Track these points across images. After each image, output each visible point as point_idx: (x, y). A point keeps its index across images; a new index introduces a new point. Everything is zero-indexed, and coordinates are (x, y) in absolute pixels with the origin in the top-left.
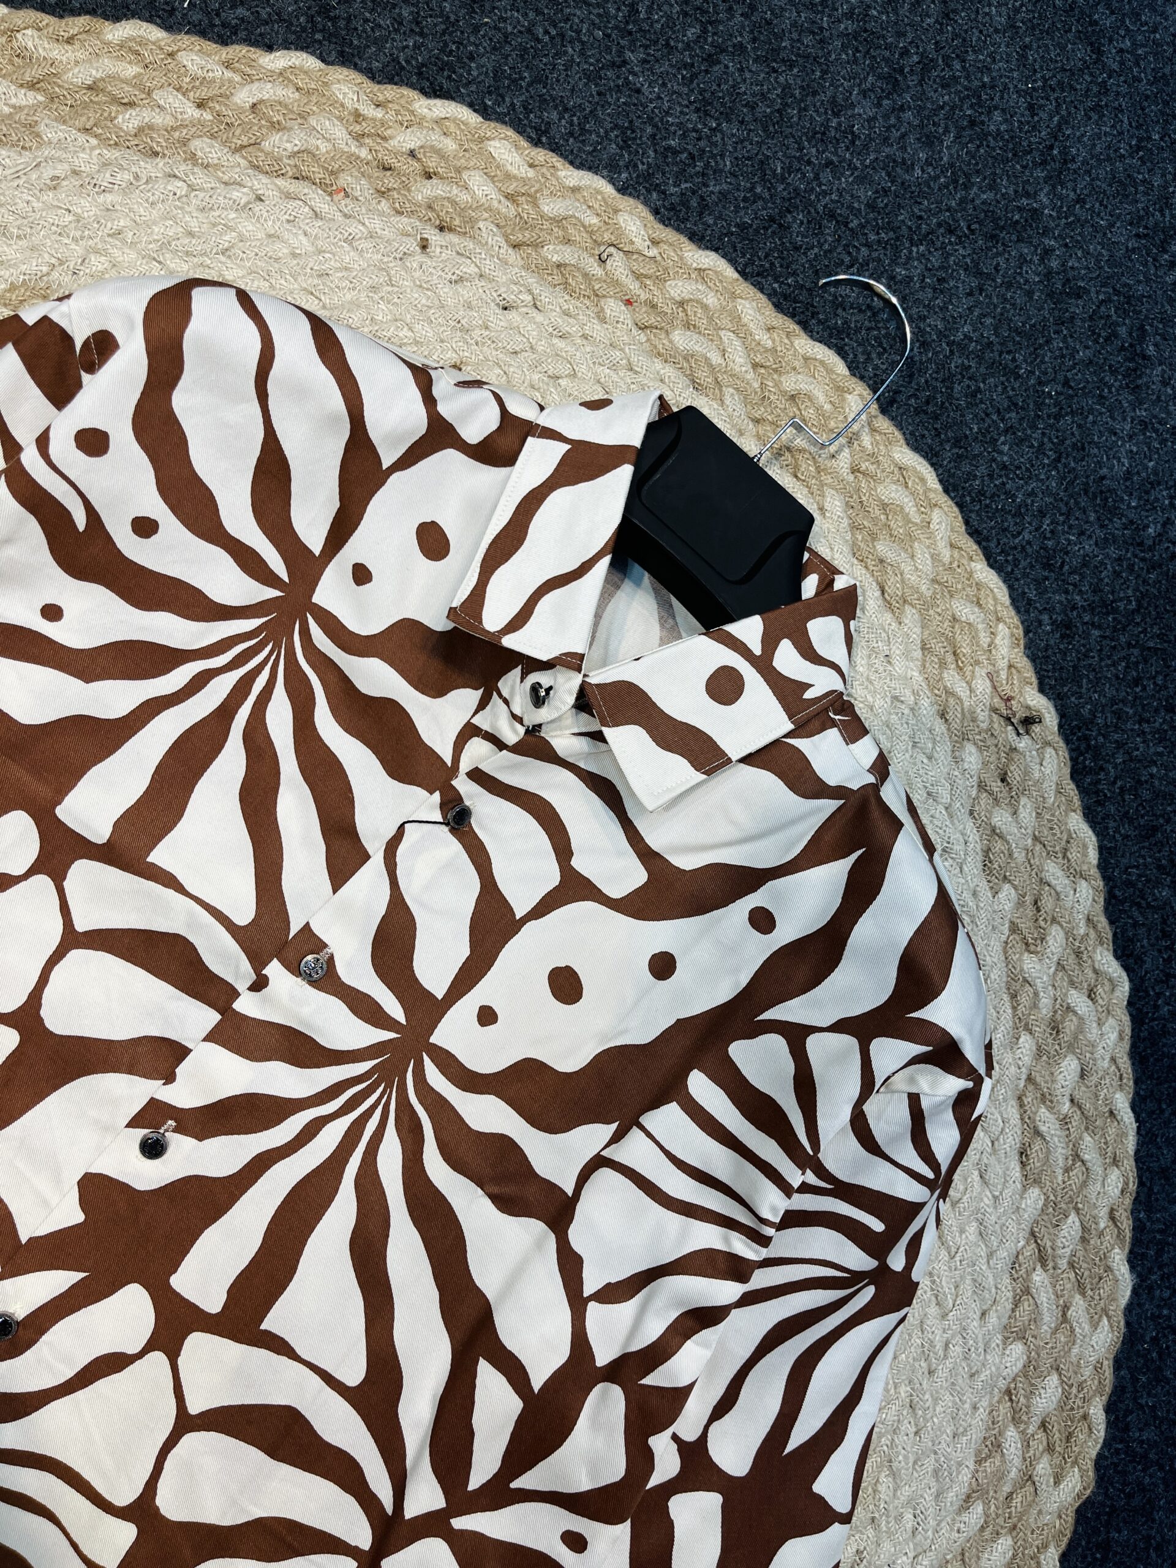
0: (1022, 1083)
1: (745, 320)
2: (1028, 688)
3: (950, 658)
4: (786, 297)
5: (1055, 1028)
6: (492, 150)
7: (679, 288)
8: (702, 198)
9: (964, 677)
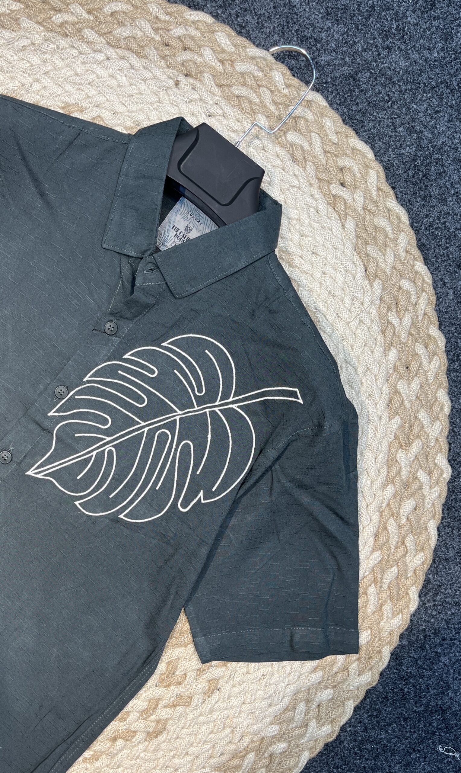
3: (394, 306)
5: (407, 486)
6: (217, 37)
9: (399, 316)
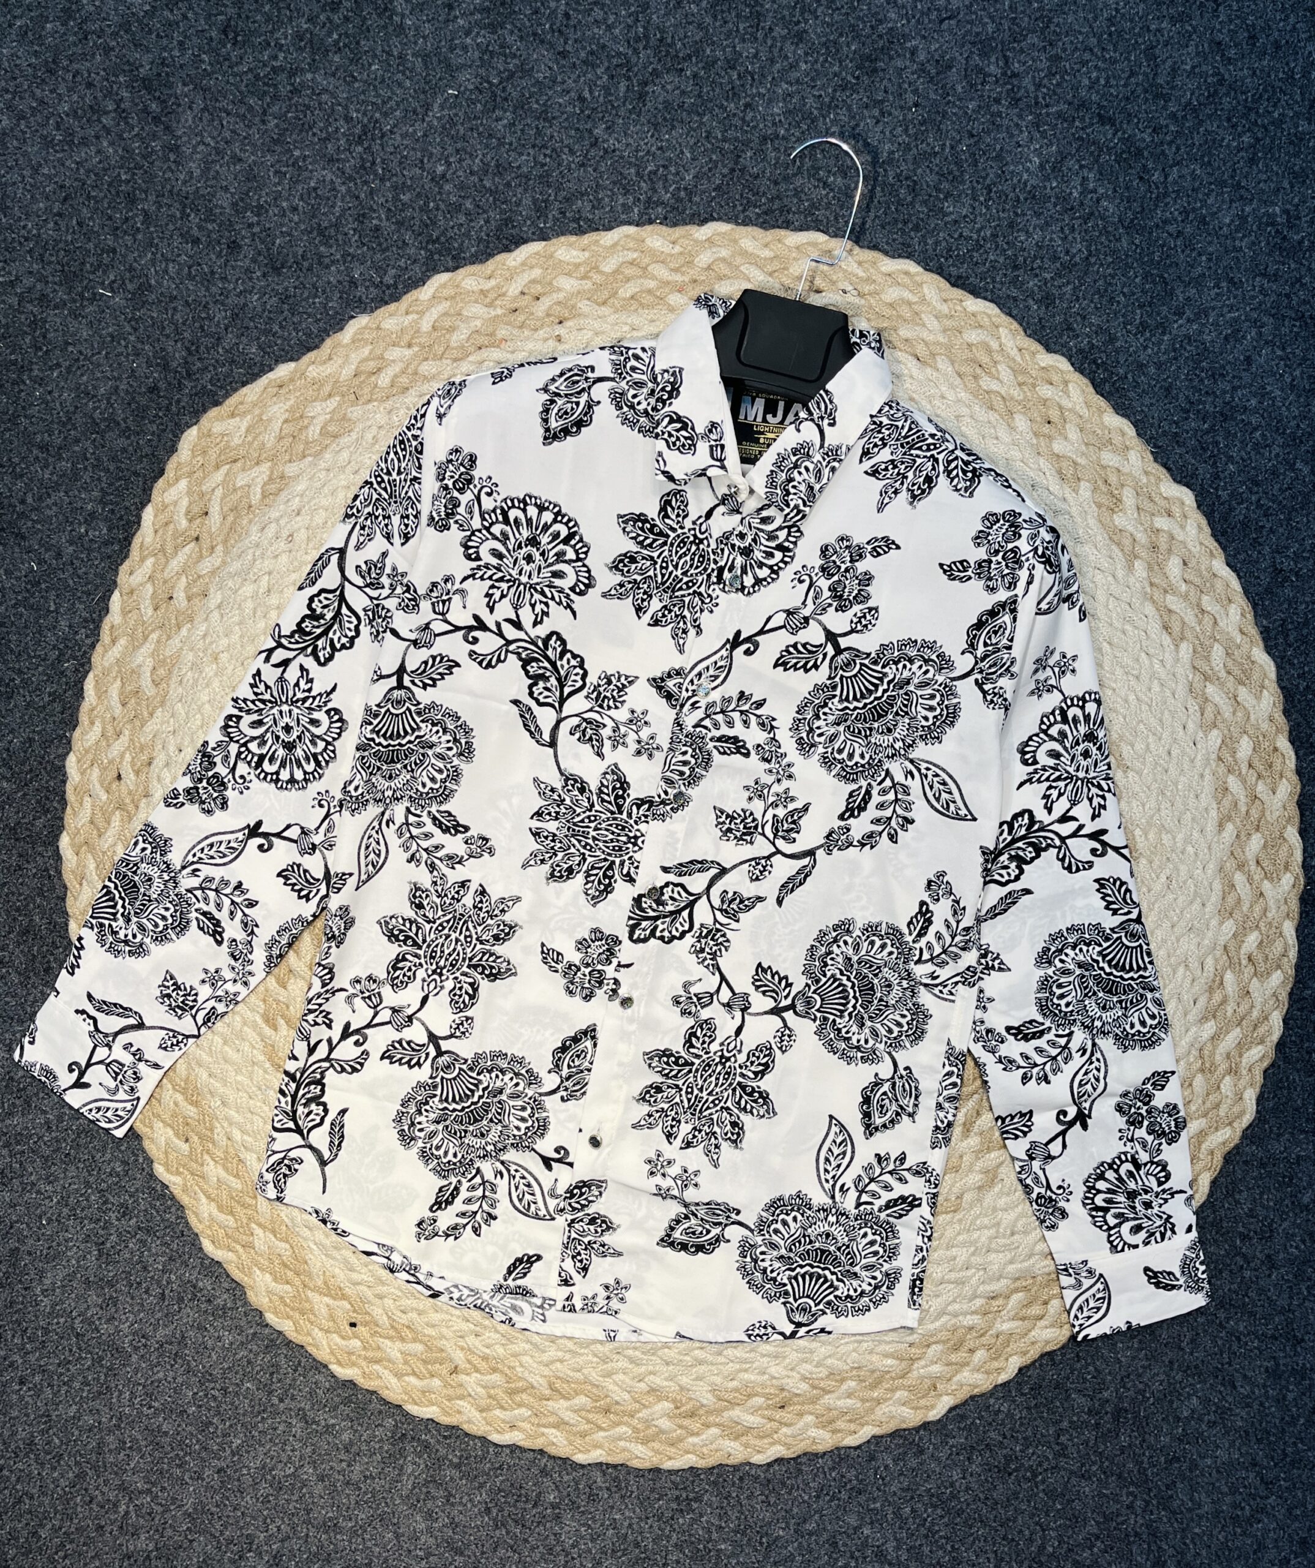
0: (1148, 589)
1: (750, 249)
2: (1038, 356)
3: (979, 371)
4: (766, 213)
5: (1155, 547)
7: (704, 259)
8: (686, 189)
9: (993, 377)
